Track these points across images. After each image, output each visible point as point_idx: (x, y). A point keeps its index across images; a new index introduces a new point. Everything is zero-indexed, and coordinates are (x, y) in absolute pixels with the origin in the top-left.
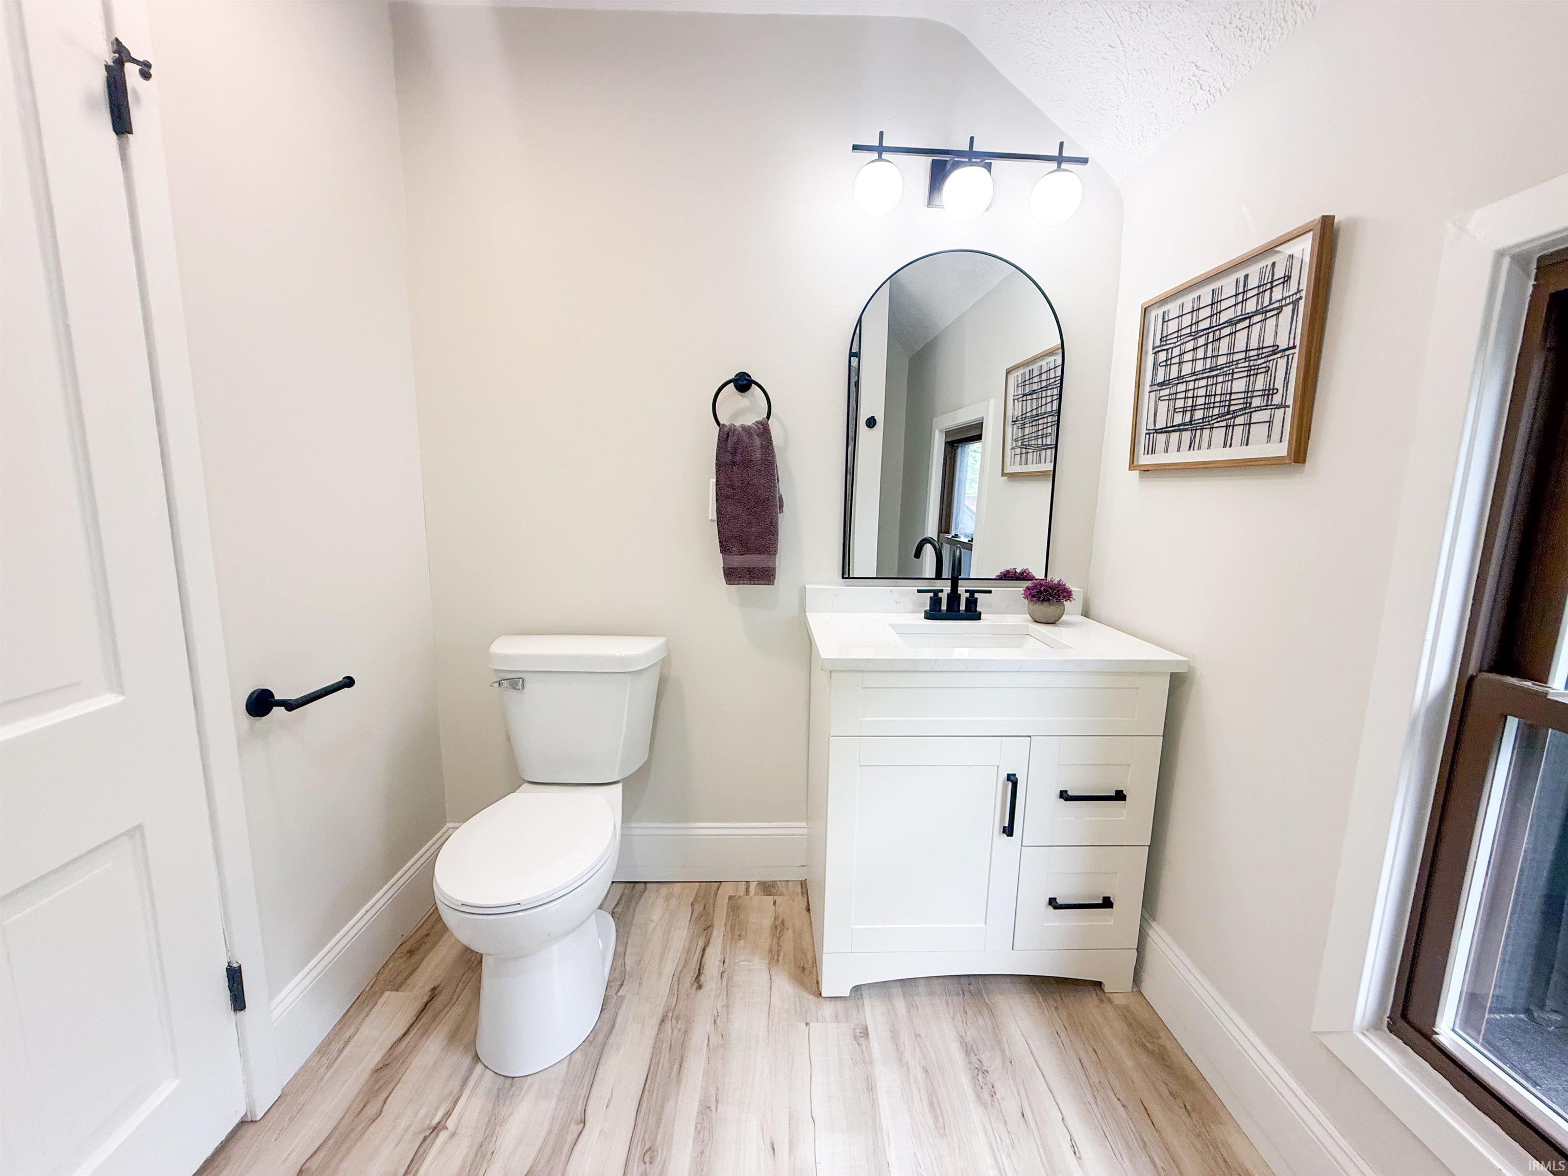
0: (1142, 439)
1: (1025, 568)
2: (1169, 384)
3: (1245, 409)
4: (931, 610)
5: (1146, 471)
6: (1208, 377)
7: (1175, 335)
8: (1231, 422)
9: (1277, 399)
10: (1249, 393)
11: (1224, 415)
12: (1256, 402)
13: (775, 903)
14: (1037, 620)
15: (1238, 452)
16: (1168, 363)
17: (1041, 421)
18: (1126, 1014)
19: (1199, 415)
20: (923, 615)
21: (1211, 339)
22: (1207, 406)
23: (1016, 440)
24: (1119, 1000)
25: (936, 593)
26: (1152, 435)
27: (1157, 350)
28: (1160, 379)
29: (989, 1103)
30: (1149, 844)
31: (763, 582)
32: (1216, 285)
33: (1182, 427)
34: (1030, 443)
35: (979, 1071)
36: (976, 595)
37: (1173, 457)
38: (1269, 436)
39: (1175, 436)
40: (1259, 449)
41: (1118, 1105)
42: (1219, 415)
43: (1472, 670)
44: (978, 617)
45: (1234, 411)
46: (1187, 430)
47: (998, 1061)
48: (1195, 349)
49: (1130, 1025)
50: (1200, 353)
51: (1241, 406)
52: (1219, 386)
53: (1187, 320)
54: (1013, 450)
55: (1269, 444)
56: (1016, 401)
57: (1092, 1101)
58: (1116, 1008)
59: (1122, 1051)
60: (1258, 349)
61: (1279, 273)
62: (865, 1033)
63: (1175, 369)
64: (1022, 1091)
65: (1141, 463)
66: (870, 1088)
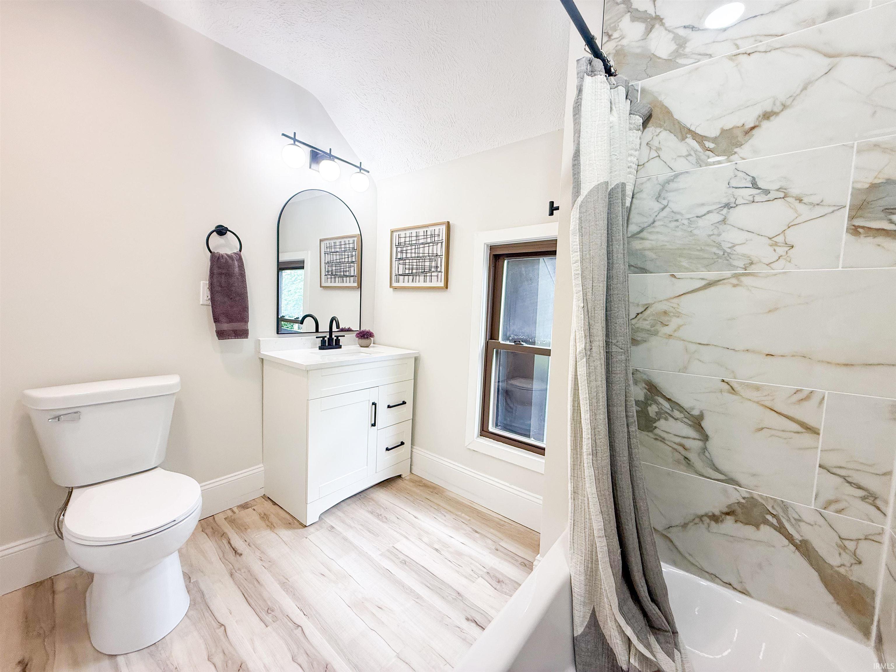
0: (394, 278)
1: (349, 327)
2: (402, 259)
3: (430, 271)
4: (322, 346)
5: (395, 288)
6: (417, 259)
7: (404, 243)
8: (425, 275)
9: (439, 270)
10: (430, 267)
11: (423, 272)
12: (433, 269)
13: (254, 510)
14: (362, 345)
15: (428, 284)
16: (402, 252)
17: (342, 265)
18: (411, 481)
19: (414, 271)
20: (318, 348)
21: (416, 247)
22: (417, 269)
23: (328, 272)
24: (407, 478)
25: (324, 338)
26: (397, 276)
27: (397, 247)
28: (399, 257)
29: (387, 521)
30: (412, 418)
31: (244, 337)
32: (417, 230)
33: (409, 275)
34: (336, 274)
35: (379, 516)
36: (339, 338)
37: (406, 284)
38: (437, 280)
39: (406, 277)
40: (434, 284)
41: (421, 502)
42: (422, 272)
43: (487, 340)
44: (340, 347)
45: (426, 271)
46: (411, 275)
47: (382, 510)
48: (411, 249)
49: (413, 482)
50: (413, 251)
51: (428, 270)
52: (421, 263)
53: (407, 239)
54: (326, 276)
55: (438, 283)
56: (326, 254)
57: (414, 505)
58: (407, 480)
59: (414, 489)
60: (432, 254)
61: (437, 233)
62: (333, 527)
63: (404, 254)
64: (395, 513)
65: (394, 286)
66: (345, 539)
